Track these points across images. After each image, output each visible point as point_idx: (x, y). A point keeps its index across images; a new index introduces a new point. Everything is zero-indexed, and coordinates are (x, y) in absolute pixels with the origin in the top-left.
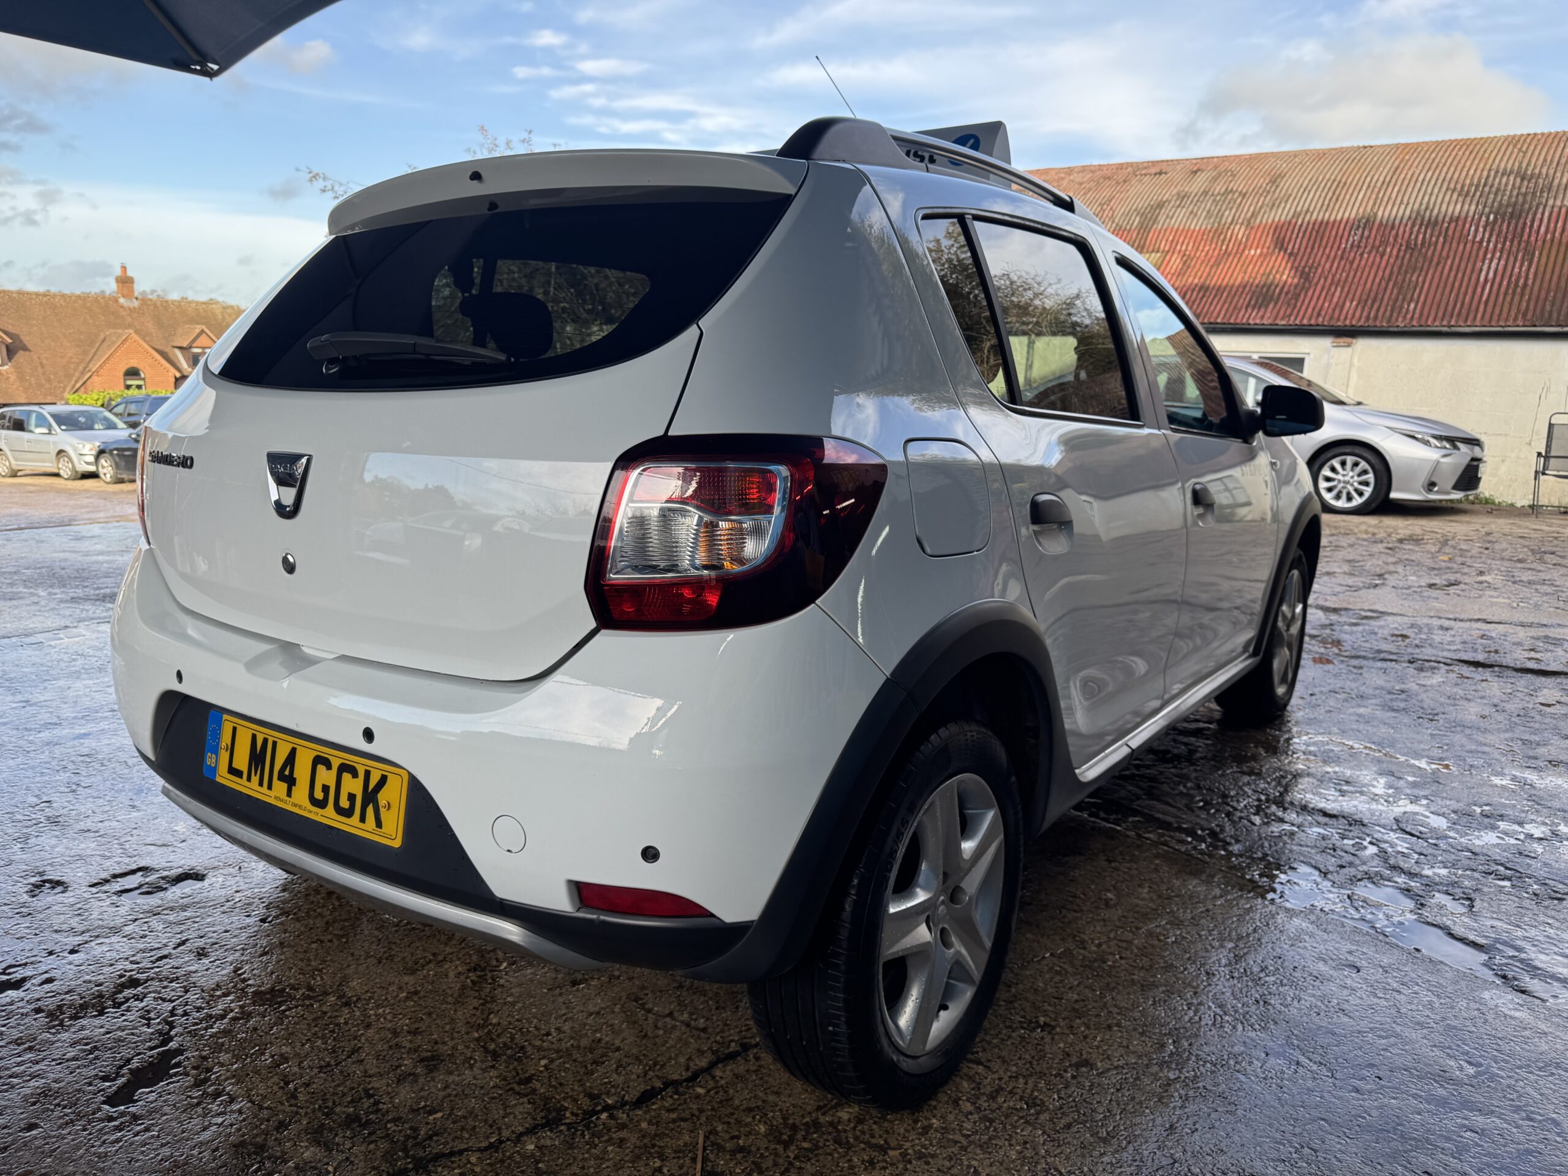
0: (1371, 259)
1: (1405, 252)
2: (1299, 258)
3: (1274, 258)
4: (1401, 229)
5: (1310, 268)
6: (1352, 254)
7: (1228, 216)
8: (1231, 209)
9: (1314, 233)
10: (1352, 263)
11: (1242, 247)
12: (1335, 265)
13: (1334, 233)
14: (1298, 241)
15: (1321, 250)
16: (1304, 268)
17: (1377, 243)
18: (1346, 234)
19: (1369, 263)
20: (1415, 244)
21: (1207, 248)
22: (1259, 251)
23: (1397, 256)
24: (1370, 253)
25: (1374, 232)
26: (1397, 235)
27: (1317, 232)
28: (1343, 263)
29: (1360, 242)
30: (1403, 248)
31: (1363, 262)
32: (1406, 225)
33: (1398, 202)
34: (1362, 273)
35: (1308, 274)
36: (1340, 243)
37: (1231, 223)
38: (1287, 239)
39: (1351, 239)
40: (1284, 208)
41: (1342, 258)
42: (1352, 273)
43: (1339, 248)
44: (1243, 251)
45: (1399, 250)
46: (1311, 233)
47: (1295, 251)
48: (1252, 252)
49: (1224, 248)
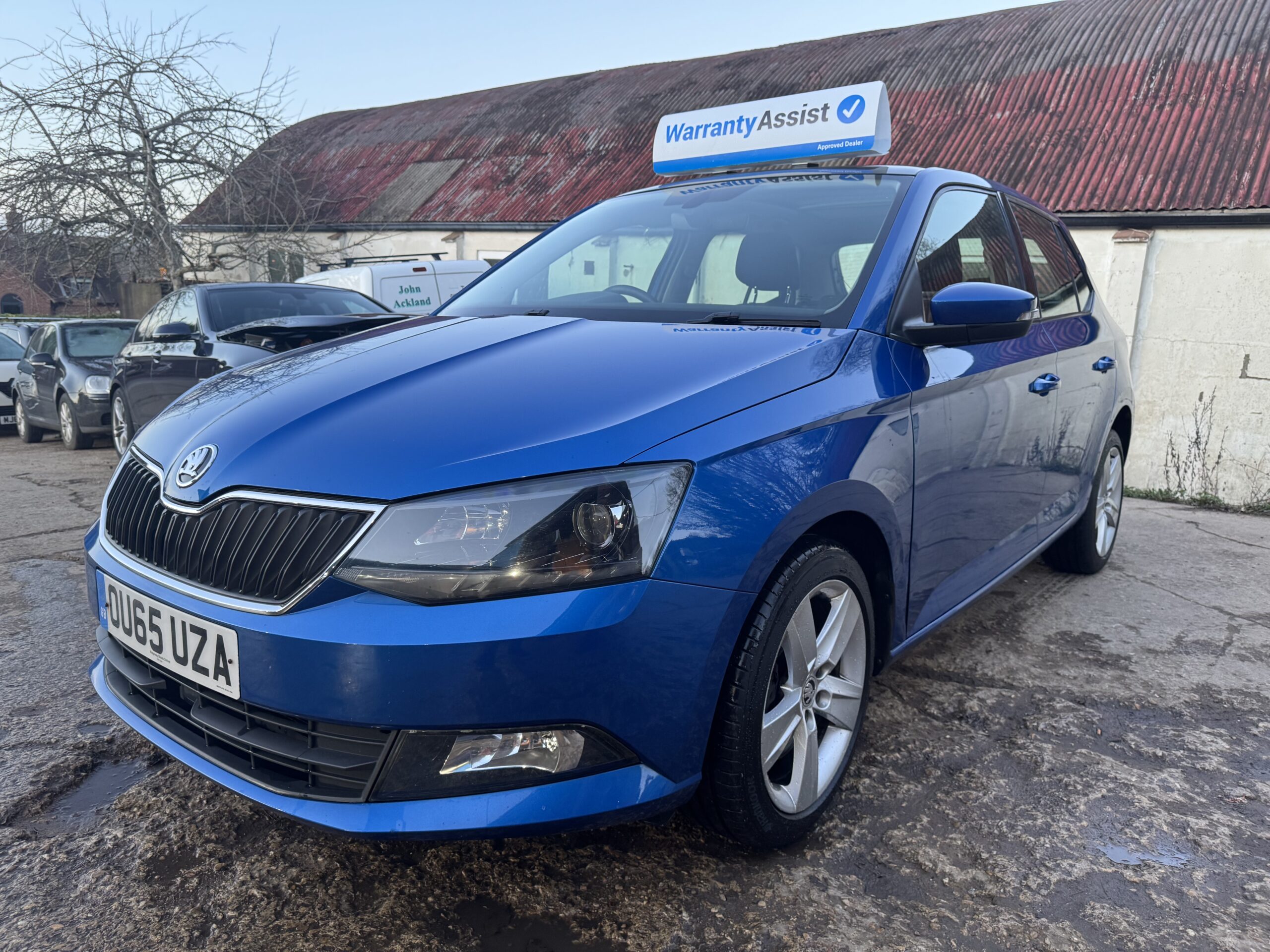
0: (1175, 114)
1: (1231, 99)
2: (1065, 117)
3: (1028, 120)
4: (1223, 68)
5: (1081, 131)
6: (1146, 108)
7: (968, 71)
8: (972, 63)
9: (1089, 82)
10: (1146, 120)
11: (982, 111)
12: (1120, 124)
13: (1117, 81)
14: (1065, 96)
15: (1099, 104)
16: (1072, 131)
17: (1185, 89)
18: (1137, 80)
19: (1172, 119)
20: (1246, 88)
21: (934, 116)
22: (1007, 113)
23: (1217, 106)
24: (1173, 105)
25: (1179, 75)
26: (1216, 76)
27: (1093, 82)
28: (1131, 120)
29: (1158, 90)
30: (1227, 94)
31: (1163, 118)
32: (1231, 63)
33: (1216, 32)
34: (1162, 134)
35: (1077, 139)
36: (1128, 94)
37: (970, 82)
38: (1048, 95)
39: (1144, 87)
40: (1046, 56)
41: (1129, 114)
42: (1146, 133)
43: (1126, 101)
44: (986, 114)
45: (1221, 98)
46: (1084, 84)
47: (1060, 109)
48: (998, 115)
49: (959, 112)
